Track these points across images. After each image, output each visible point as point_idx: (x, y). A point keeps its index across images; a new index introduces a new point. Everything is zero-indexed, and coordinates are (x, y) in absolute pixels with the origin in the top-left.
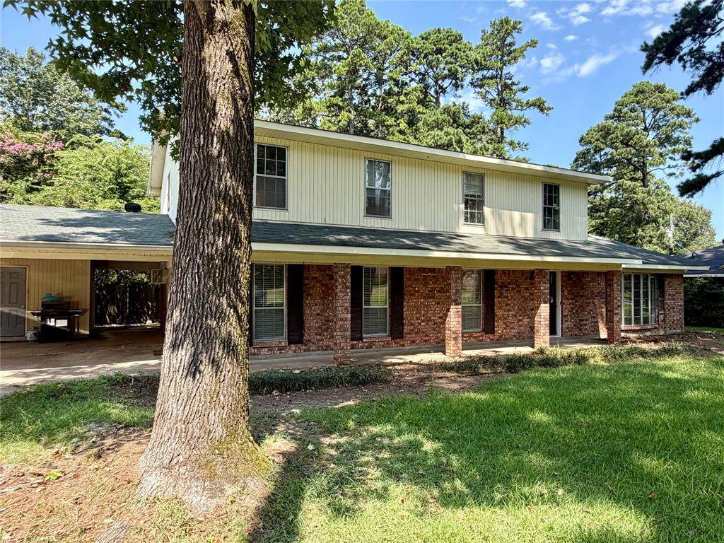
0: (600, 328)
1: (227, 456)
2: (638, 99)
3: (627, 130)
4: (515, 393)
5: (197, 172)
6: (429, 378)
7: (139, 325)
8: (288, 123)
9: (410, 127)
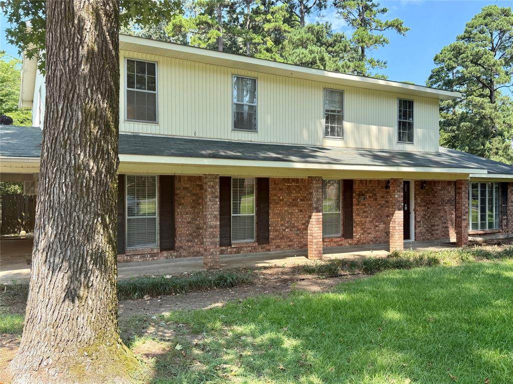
0: (450, 233)
1: (95, 358)
2: (486, 21)
3: (476, 49)
4: (370, 293)
5: (63, 85)
6: (292, 280)
7: (13, 235)
8: (160, 40)
9: (276, 45)
